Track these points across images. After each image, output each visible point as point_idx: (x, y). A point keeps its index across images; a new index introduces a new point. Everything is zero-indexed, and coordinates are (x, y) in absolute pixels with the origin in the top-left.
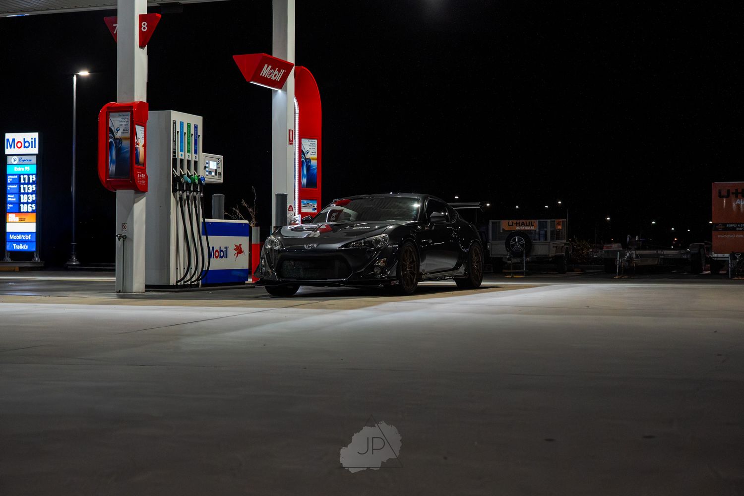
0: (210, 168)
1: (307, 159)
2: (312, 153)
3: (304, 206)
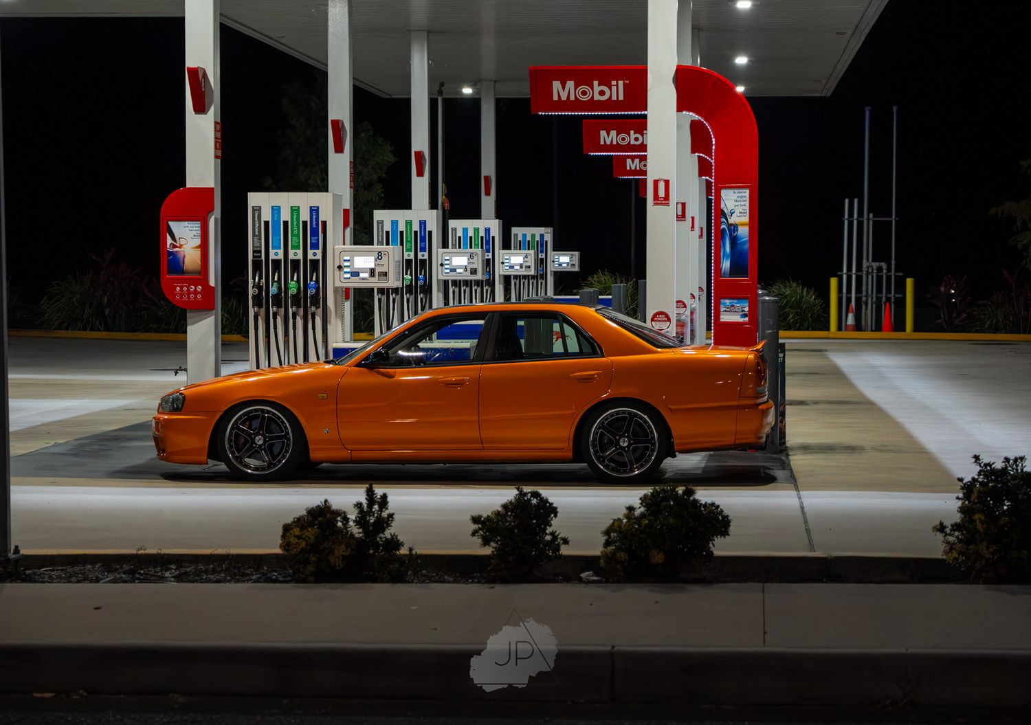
0: (355, 266)
1: (732, 225)
2: (740, 213)
3: (726, 311)
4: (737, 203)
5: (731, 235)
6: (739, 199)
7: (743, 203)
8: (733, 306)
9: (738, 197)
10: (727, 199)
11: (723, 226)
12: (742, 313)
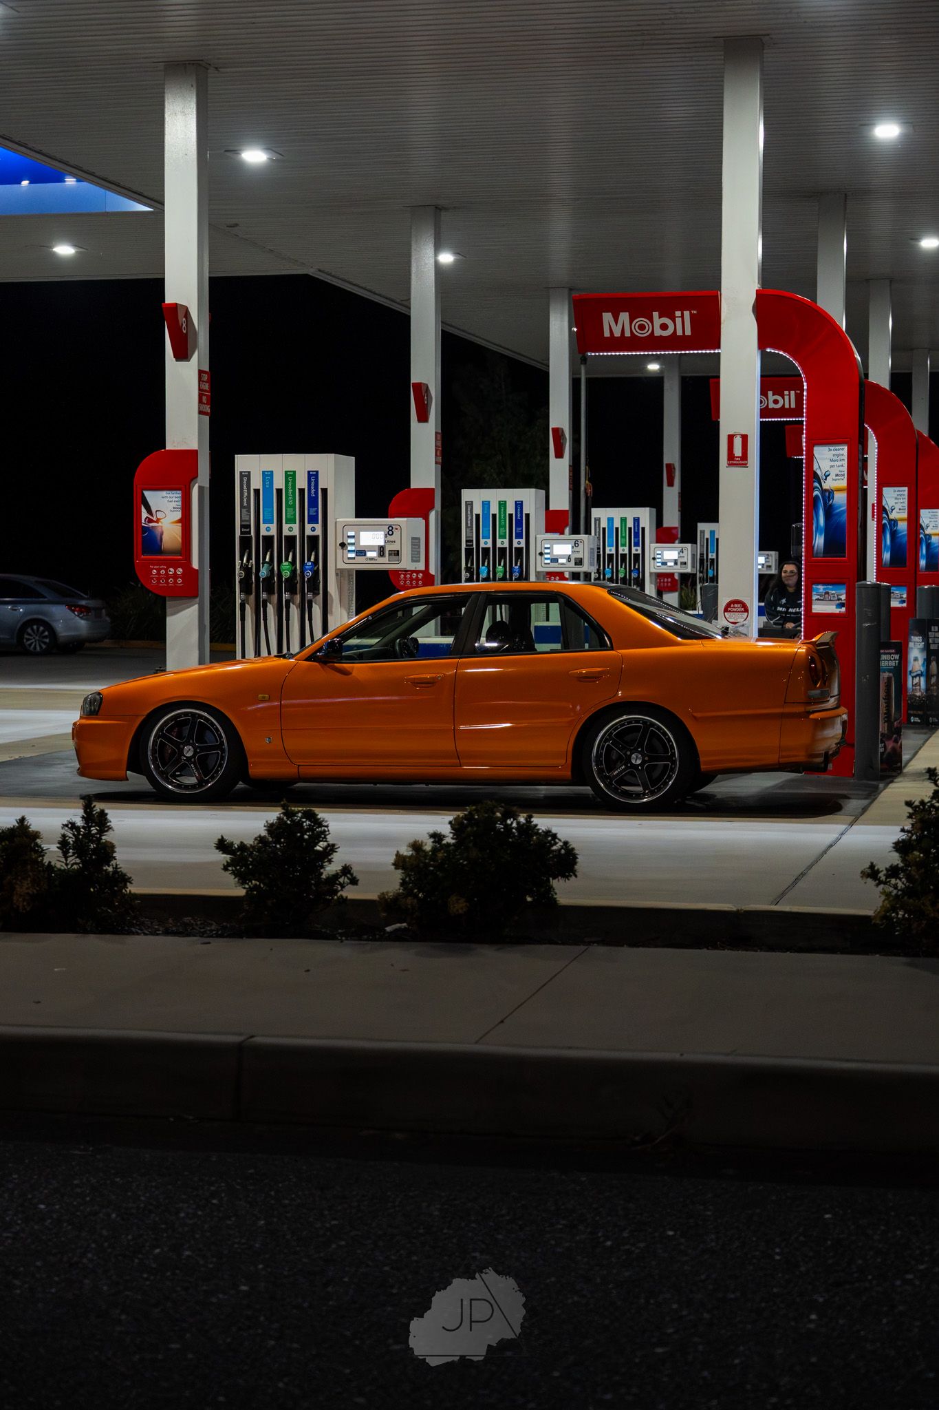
0: (362, 544)
1: (826, 490)
2: (837, 475)
3: (818, 599)
4: (832, 464)
5: (825, 504)
6: (836, 458)
7: (839, 463)
8: (827, 593)
9: (834, 455)
10: (820, 459)
11: (816, 493)
12: (838, 602)
